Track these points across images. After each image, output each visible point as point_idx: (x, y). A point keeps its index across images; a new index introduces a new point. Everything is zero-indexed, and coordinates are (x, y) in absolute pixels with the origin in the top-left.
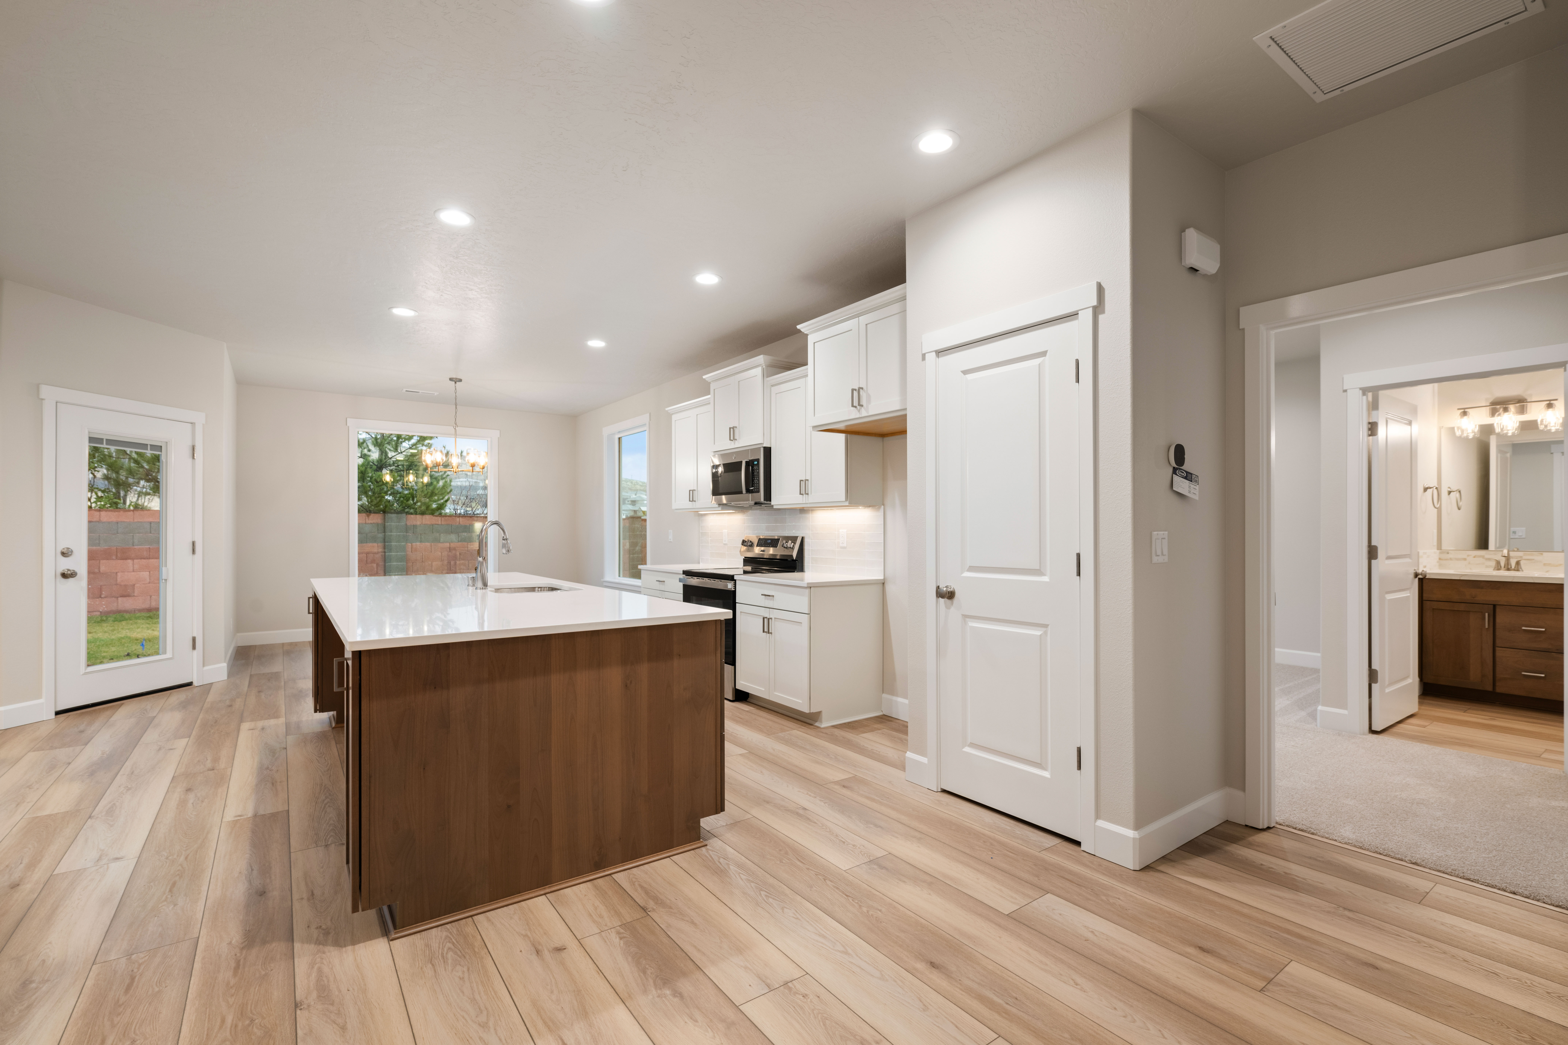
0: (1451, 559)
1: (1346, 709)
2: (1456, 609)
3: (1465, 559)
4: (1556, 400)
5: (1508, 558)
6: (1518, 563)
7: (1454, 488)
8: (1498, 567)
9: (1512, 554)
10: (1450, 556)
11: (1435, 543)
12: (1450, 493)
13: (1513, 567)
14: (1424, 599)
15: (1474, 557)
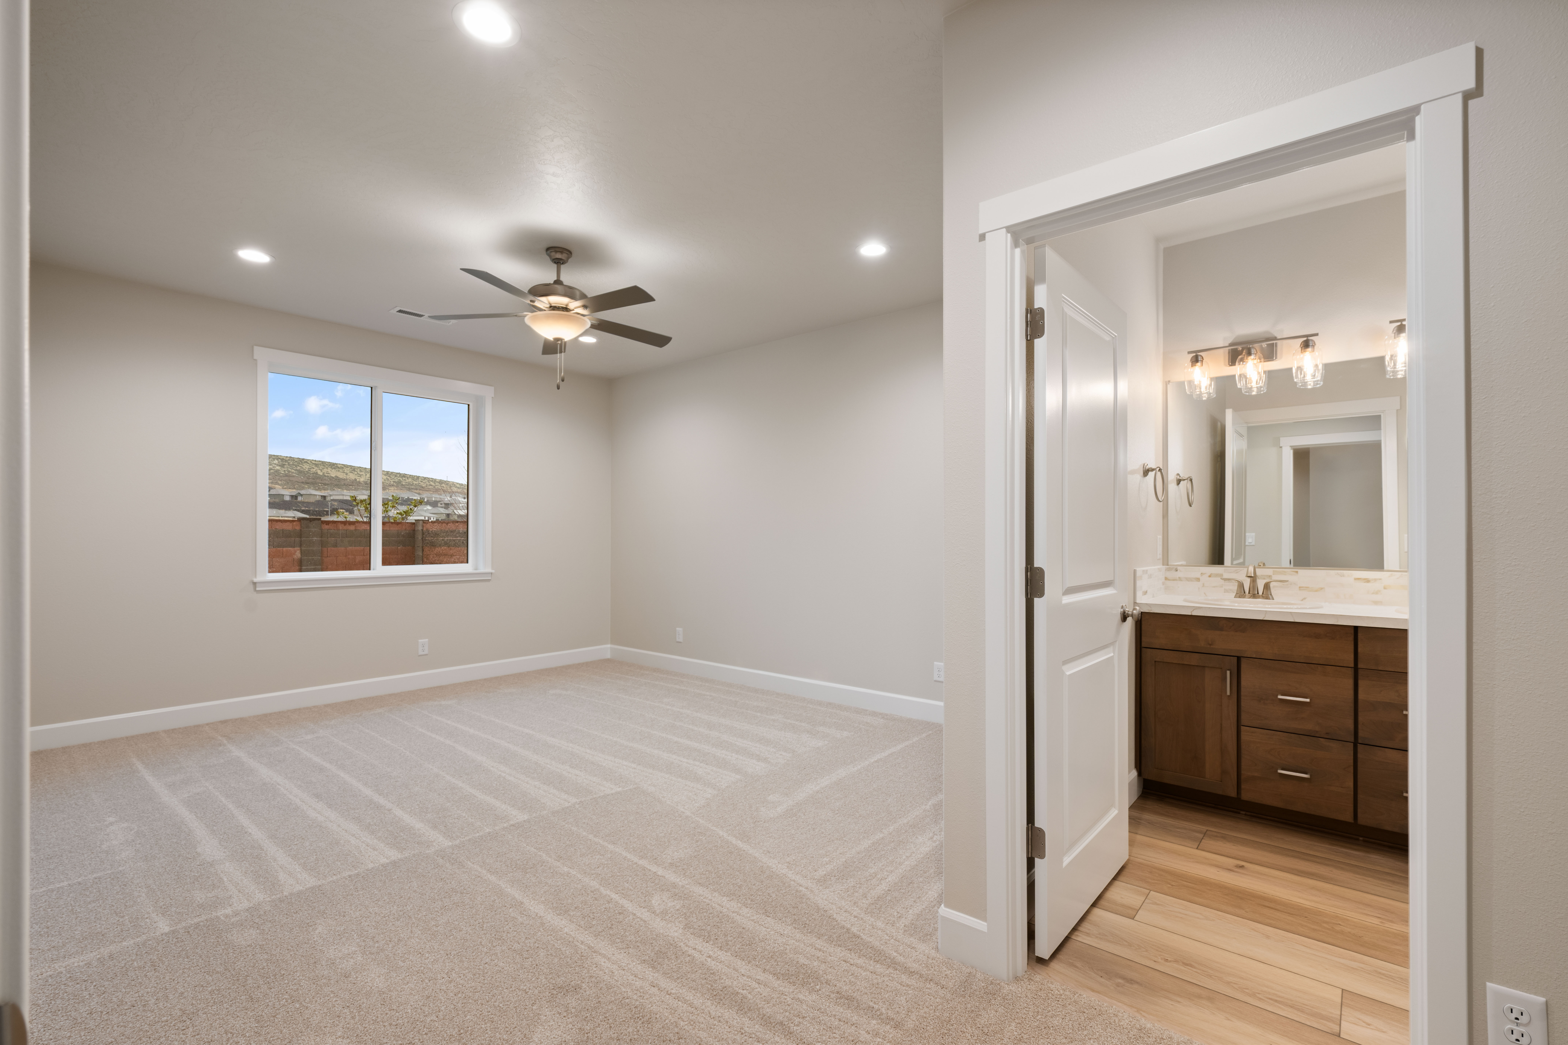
0: (1180, 579)
1: (984, 919)
2: (1186, 663)
3: (1198, 580)
4: (1317, 335)
5: (1253, 579)
6: (1267, 586)
7: (1183, 475)
8: (1241, 593)
9: (1259, 572)
10: (1179, 574)
11: (1160, 556)
12: (1179, 482)
13: (1261, 593)
14: (1143, 645)
15: (1210, 576)
